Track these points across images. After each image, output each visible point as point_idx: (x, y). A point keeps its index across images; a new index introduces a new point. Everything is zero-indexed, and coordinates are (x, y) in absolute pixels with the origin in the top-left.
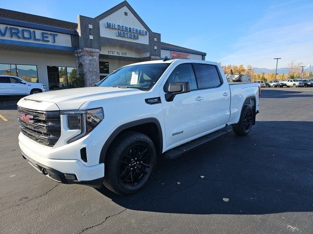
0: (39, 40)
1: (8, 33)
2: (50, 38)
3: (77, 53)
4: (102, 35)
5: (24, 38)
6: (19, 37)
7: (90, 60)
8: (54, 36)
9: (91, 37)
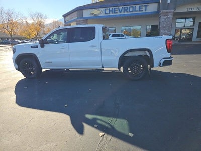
0: (137, 11)
1: (123, 10)
5: (130, 11)
6: (127, 12)
8: (146, 6)
9: (169, 1)
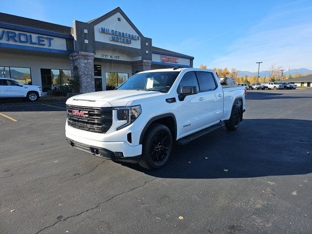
0: (35, 44)
1: (5, 37)
2: (46, 42)
3: (72, 57)
4: (96, 40)
7: (85, 64)
8: (50, 40)
9: (86, 41)
